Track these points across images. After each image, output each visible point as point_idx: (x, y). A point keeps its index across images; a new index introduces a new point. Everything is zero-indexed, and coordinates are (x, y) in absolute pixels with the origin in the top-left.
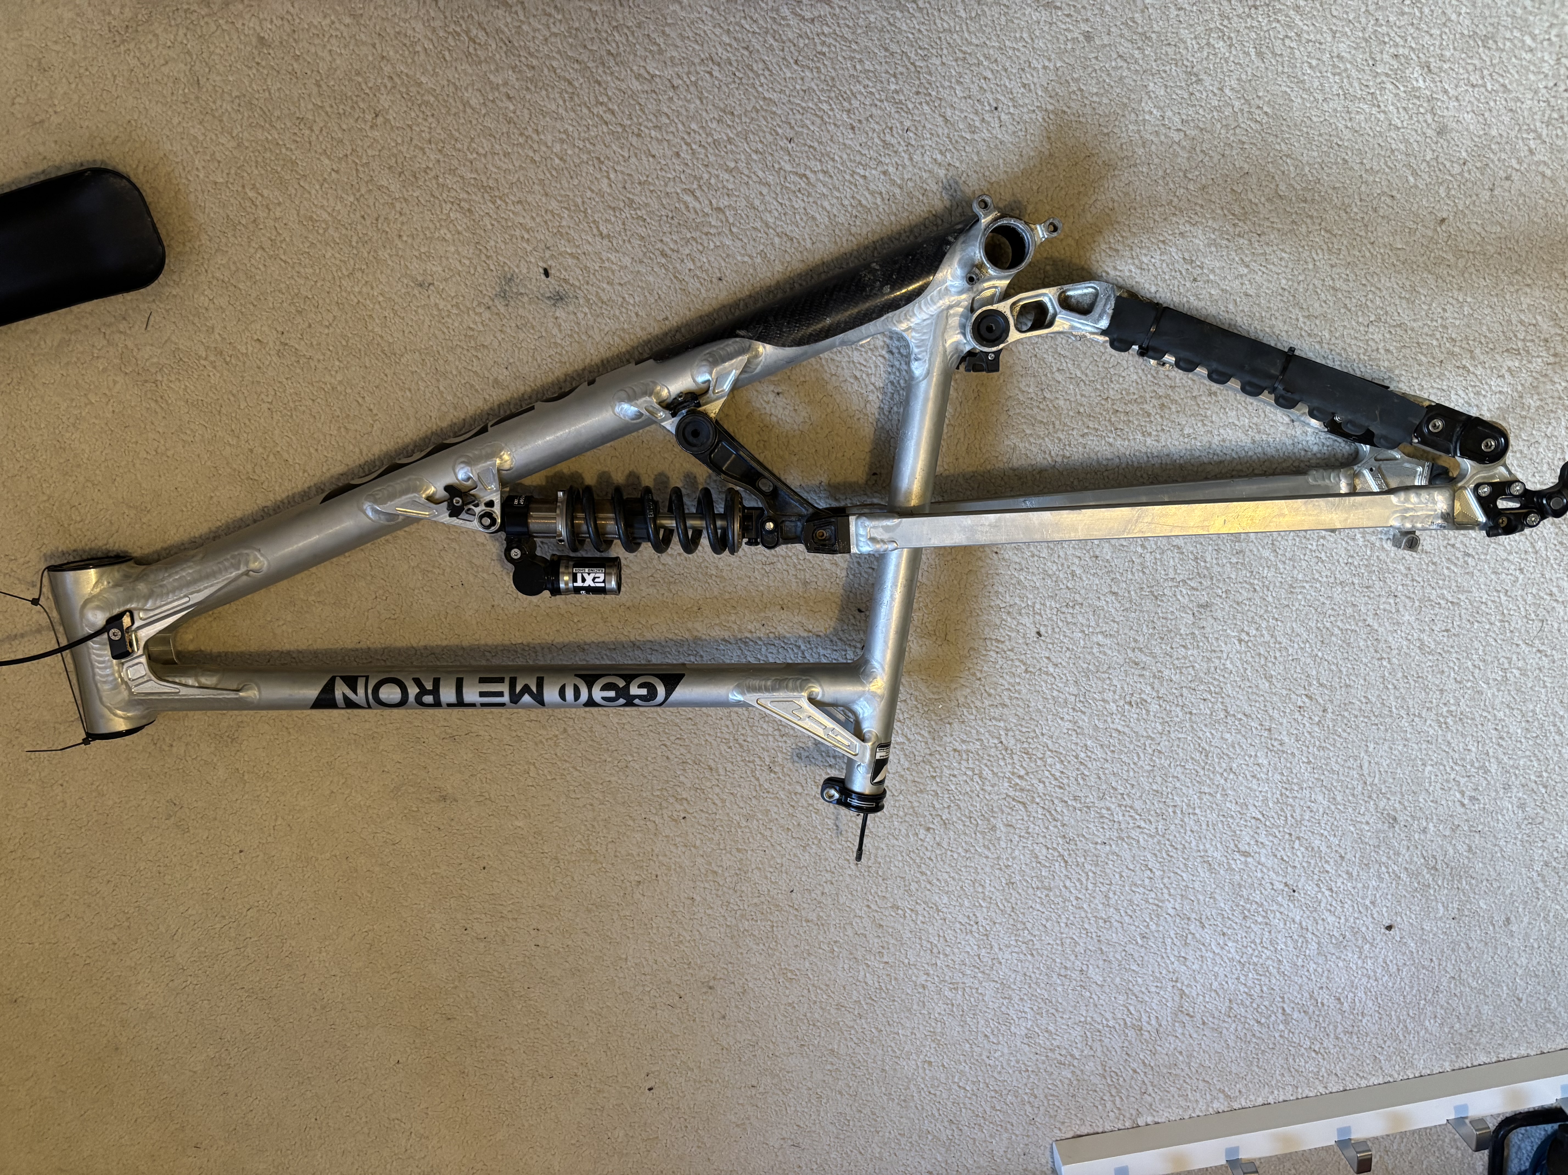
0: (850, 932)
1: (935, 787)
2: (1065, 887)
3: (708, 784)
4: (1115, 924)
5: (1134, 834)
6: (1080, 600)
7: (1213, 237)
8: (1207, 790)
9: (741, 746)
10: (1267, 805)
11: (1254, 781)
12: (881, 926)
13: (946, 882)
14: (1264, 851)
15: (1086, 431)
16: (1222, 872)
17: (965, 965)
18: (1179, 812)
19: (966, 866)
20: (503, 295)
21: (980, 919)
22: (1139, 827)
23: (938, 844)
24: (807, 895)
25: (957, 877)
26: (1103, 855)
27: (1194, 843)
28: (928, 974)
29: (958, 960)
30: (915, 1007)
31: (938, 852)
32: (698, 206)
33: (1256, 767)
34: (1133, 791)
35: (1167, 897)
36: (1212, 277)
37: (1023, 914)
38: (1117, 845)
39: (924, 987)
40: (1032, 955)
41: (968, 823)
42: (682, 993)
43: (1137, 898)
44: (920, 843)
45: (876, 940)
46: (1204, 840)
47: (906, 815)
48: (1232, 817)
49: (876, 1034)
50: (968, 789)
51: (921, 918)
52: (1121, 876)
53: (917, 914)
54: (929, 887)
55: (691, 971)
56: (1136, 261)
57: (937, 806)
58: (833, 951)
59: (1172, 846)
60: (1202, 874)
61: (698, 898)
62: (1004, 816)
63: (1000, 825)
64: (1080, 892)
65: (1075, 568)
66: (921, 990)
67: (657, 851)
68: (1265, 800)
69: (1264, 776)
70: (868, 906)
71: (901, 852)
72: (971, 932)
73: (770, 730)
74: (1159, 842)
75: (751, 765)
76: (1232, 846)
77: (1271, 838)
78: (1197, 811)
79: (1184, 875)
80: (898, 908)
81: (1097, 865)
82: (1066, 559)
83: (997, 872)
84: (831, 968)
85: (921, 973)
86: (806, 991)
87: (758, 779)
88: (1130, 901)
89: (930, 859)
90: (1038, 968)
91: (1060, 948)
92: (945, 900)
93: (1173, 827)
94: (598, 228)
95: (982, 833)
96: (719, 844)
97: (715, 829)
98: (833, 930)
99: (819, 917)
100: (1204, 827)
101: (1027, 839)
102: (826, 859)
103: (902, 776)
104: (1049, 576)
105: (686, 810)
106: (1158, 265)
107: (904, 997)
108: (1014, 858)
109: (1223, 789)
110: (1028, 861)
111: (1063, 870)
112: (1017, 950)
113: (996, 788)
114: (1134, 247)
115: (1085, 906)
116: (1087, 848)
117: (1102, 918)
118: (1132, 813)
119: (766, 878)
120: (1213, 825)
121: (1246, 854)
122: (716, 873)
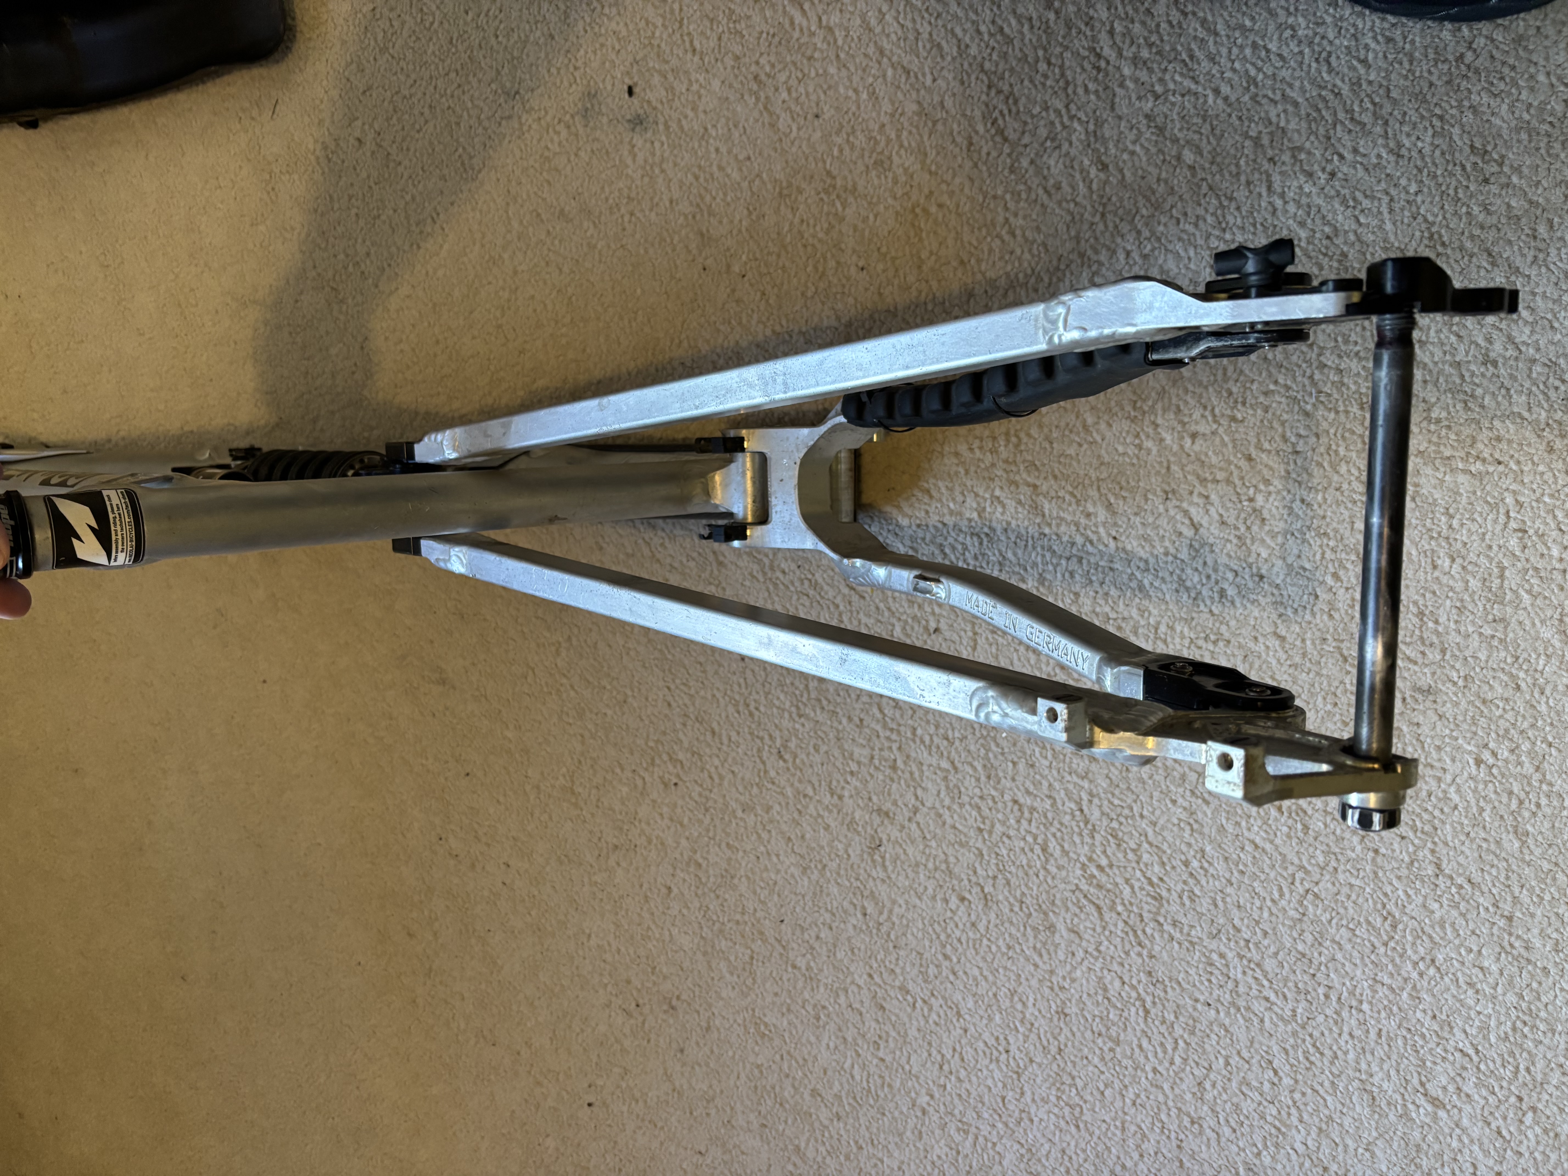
0: (842, 1000)
1: (979, 844)
2: (1140, 1047)
3: (707, 750)
4: (1208, 1131)
5: (1258, 1007)
6: (1227, 635)
7: (1526, 117)
8: (1387, 980)
9: (751, 714)
10: (1486, 1038)
11: (1470, 992)
12: (882, 1008)
13: (975, 979)
14: (1467, 1108)
15: (1272, 387)
16: (1392, 1117)
17: (983, 1104)
18: (1334, 998)
19: (1005, 968)
20: (585, 114)
21: (1013, 1048)
22: (1267, 999)
23: (973, 924)
24: (798, 932)
25: (991, 978)
26: (1205, 1022)
27: (1351, 1056)
28: (932, 1097)
29: (974, 1093)
30: (908, 1133)
31: (971, 934)
32: (805, 23)
33: (1476, 971)
34: (1266, 942)
35: (1294, 1120)
36: (1515, 179)
37: (1074, 1063)
38: (1228, 1013)
39: (924, 1112)
40: (1078, 1127)
41: (1016, 909)
42: (641, 1002)
43: (1247, 1106)
44: (949, 914)
45: (874, 1024)
46: (1369, 1057)
47: (936, 869)
48: (1423, 1036)
49: (855, 1150)
50: (1024, 862)
51: (934, 1016)
52: (1227, 1064)
53: (931, 1009)
54: (952, 978)
55: (654, 978)
56: (1392, 144)
57: (980, 871)
58: (818, 1019)
59: (1314, 1045)
60: (1358, 1109)
61: (675, 890)
62: (1068, 916)
63: (1061, 926)
64: (1161, 1063)
65: (1226, 586)
66: (919, 1114)
67: (640, 815)
68: (1485, 1029)
69: (1488, 990)
70: (870, 976)
71: (923, 919)
72: (998, 1061)
73: (788, 704)
74: (1295, 1034)
75: (758, 741)
76: (1415, 1081)
77: (1484, 1092)
78: (1365, 1007)
79: (1328, 1098)
80: (908, 992)
81: (1192, 1033)
82: (1216, 570)
83: (1047, 991)
84: (813, 1039)
85: (924, 1091)
86: (778, 1057)
87: (764, 763)
88: (1237, 1106)
89: (959, 940)
90: (1084, 1151)
91: (1118, 1133)
92: (970, 1004)
93: (1321, 1019)
94: (691, 42)
95: (1034, 929)
96: (708, 831)
97: (707, 810)
98: (822, 989)
99: (809, 968)
100: (1373, 1035)
101: (1096, 959)
102: (828, 895)
103: (940, 816)
104: (1187, 589)
105: (678, 776)
106: (1427, 150)
107: (896, 1114)
108: (1073, 980)
109: (1414, 987)
110: (1092, 992)
111: (1141, 1020)
112: (1056, 1110)
113: (1064, 873)
114: (1391, 123)
115: (1166, 1086)
116: (1181, 1002)
117: (1189, 1115)
118: (1259, 974)
119: (755, 893)
120: (1390, 1038)
121: (1436, 1102)
122: (700, 865)
